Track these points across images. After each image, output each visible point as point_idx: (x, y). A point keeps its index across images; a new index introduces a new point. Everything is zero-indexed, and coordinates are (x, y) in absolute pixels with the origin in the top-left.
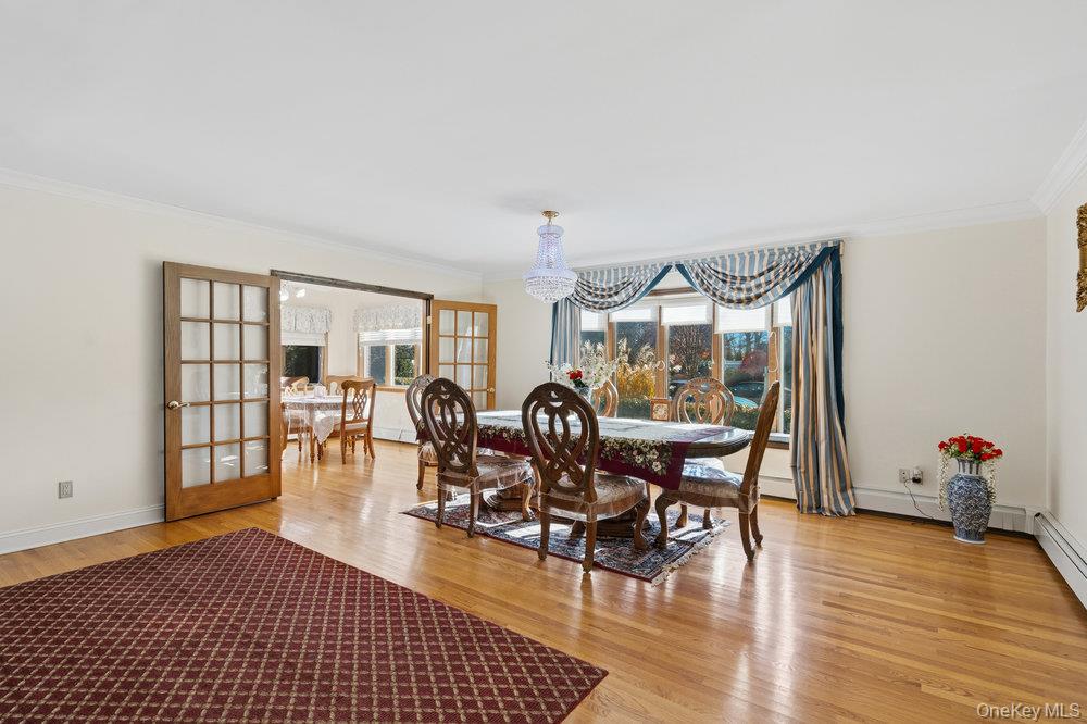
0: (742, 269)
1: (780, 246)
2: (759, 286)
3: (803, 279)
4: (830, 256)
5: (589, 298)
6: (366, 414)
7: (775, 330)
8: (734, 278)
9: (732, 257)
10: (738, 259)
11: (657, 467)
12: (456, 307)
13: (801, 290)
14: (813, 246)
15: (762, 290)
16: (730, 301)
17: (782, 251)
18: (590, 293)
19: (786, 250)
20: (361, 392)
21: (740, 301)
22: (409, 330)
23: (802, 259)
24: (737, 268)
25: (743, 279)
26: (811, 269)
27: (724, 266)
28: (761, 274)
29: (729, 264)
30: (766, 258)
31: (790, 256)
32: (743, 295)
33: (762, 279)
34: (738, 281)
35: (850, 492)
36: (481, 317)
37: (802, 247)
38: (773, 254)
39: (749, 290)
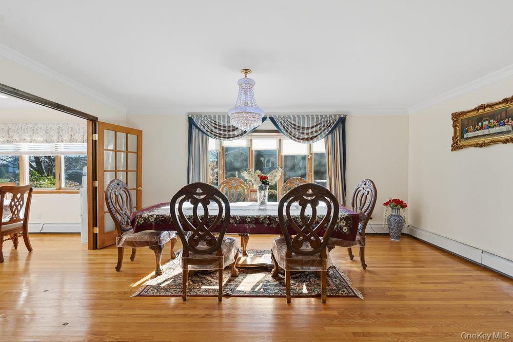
0: (304, 123)
1: (321, 114)
2: (312, 132)
3: (331, 132)
4: (342, 122)
5: (217, 131)
6: (22, 215)
7: (311, 154)
8: (299, 127)
11: (345, 230)
12: (116, 129)
13: (330, 138)
14: (335, 116)
15: (314, 135)
16: (298, 139)
17: (322, 117)
18: (216, 128)
19: (324, 116)
20: (19, 196)
21: (303, 139)
22: (51, 144)
23: (331, 122)
24: (301, 123)
25: (303, 128)
26: (335, 128)
27: (295, 121)
28: (312, 127)
29: (297, 120)
30: (315, 119)
31: (326, 119)
32: (305, 136)
33: (314, 129)
34: (301, 129)
36: (133, 138)
37: (330, 116)
38: (317, 118)
39: (307, 134)
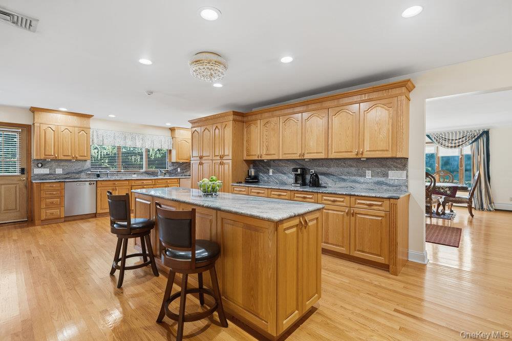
0: (452, 137)
1: (467, 130)
2: (459, 142)
3: (476, 140)
4: (486, 133)
7: (462, 155)
8: (449, 139)
9: (448, 133)
10: (451, 134)
11: (448, 192)
13: (474, 144)
14: (479, 130)
15: (461, 144)
16: (448, 147)
17: (467, 132)
19: (469, 131)
21: (451, 147)
23: (475, 134)
24: (450, 136)
25: (452, 140)
26: (479, 138)
27: (445, 136)
28: (459, 139)
29: (447, 135)
30: (461, 134)
32: (453, 145)
33: (461, 140)
34: (450, 141)
35: (493, 204)
37: (475, 131)
38: (464, 132)
39: (455, 143)
